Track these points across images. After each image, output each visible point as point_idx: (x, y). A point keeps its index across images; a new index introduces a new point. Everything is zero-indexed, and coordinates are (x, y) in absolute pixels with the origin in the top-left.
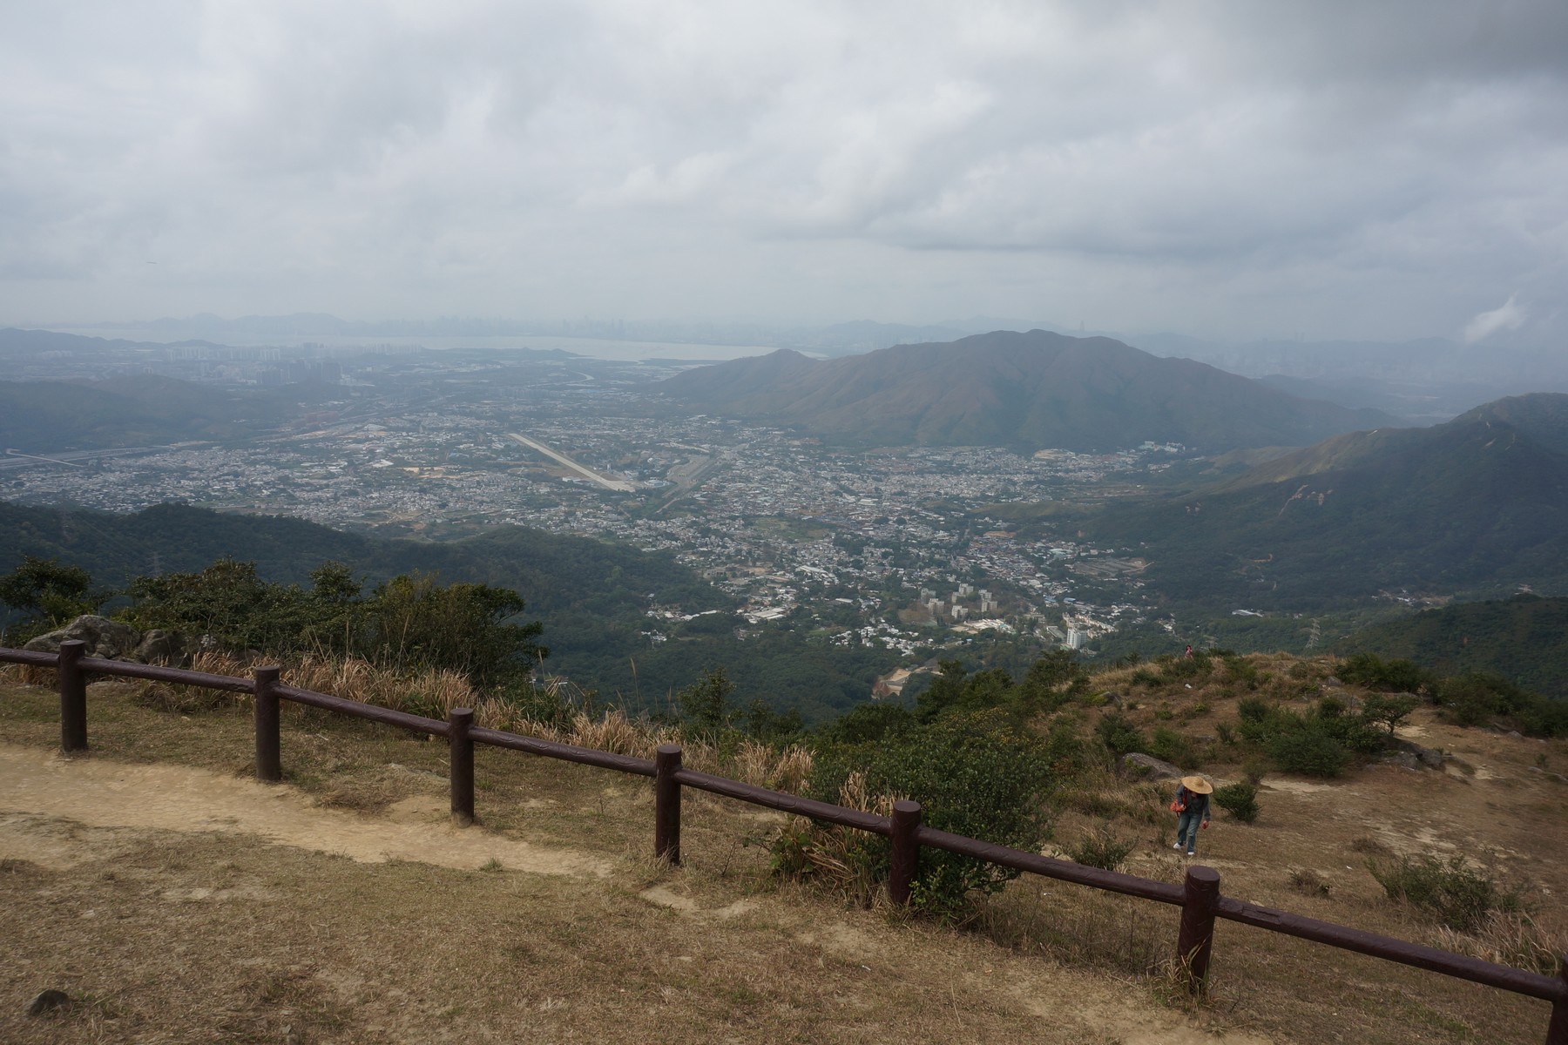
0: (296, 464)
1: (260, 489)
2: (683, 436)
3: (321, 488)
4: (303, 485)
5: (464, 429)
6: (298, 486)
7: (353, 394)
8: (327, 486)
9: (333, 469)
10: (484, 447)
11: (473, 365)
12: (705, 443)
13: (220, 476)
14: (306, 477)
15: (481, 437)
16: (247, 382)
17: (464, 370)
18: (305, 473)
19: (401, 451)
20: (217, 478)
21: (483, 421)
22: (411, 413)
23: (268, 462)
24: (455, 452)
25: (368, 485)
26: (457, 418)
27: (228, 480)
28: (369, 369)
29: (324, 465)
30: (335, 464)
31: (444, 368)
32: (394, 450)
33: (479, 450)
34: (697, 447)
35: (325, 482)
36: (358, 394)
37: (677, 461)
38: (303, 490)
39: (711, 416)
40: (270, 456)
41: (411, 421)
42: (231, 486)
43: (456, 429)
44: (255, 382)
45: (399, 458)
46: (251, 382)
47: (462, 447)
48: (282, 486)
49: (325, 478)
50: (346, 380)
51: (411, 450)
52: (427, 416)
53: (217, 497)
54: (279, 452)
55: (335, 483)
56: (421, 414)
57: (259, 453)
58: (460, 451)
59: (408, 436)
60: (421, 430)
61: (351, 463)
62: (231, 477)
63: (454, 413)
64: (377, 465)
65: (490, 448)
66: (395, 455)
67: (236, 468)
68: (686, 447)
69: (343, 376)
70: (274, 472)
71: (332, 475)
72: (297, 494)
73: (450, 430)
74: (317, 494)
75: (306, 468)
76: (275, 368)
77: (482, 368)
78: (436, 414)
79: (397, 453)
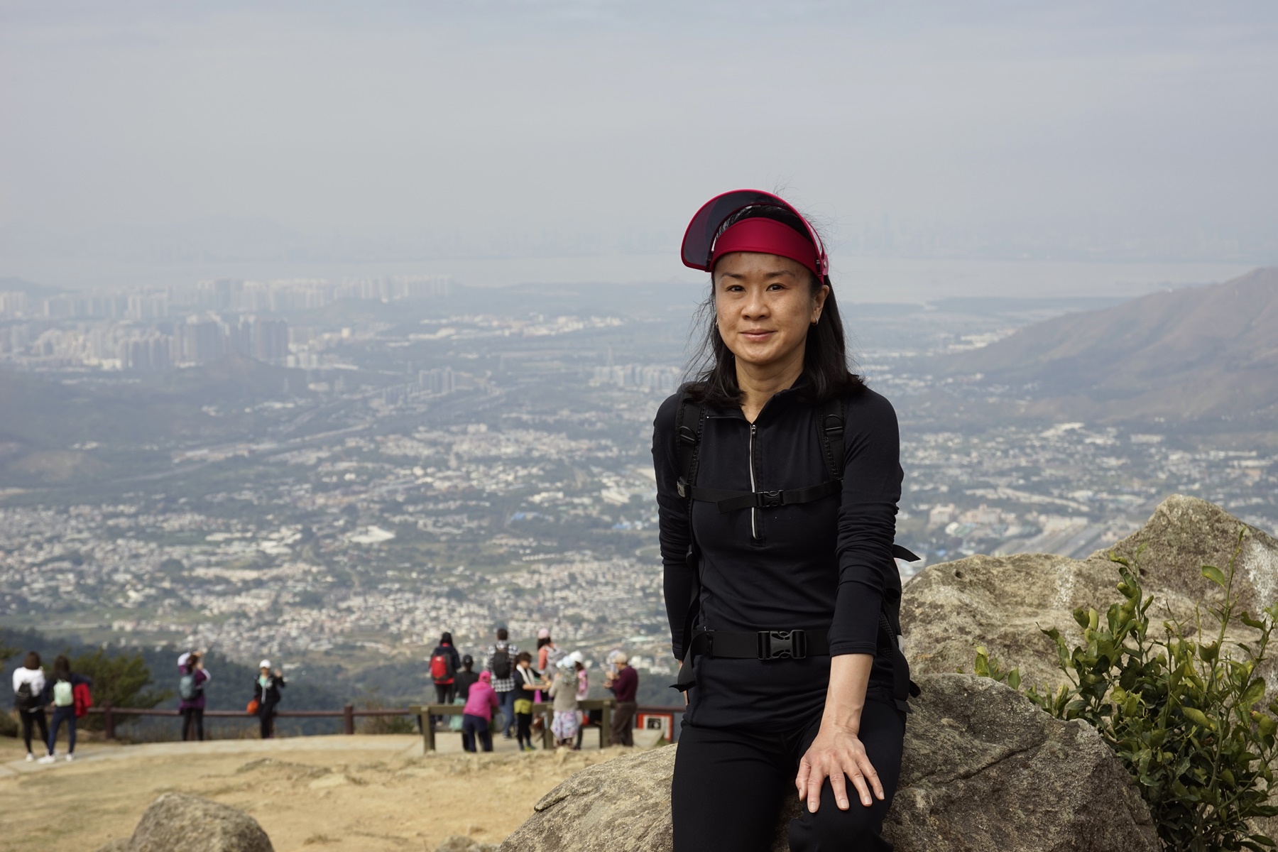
0: (197, 536)
1: (122, 587)
2: (1026, 473)
3: (247, 586)
4: (209, 582)
5: (543, 459)
6: (201, 583)
7: (312, 386)
8: (259, 583)
9: (269, 547)
10: (586, 500)
11: (562, 320)
12: (1080, 488)
13: (45, 562)
14: (218, 564)
15: (580, 478)
16: (100, 365)
17: (543, 331)
18: (214, 554)
19: (411, 509)
20: (39, 565)
21: (585, 444)
22: (432, 426)
23: (141, 534)
24: (523, 510)
25: (343, 582)
26: (529, 436)
27: (62, 571)
28: (345, 333)
29: (253, 539)
30: (275, 536)
31: (502, 328)
32: (397, 508)
33: (575, 506)
34: (1061, 497)
35: (251, 575)
36: (323, 387)
37: (1013, 530)
38: (210, 593)
39: (1093, 426)
40: (142, 520)
41: (433, 443)
42: (67, 582)
43: (523, 460)
44: (118, 364)
45: (404, 525)
46: (107, 365)
47: (537, 498)
48: (167, 585)
49: (253, 566)
50: (299, 355)
51: (431, 506)
52: (465, 432)
53: (38, 607)
54: (163, 512)
55: (277, 579)
56: (454, 429)
57: (122, 514)
58: (533, 507)
59: (426, 475)
60: (453, 463)
61: (308, 536)
62: (66, 565)
63: (520, 425)
64: (364, 540)
65: (598, 500)
66: (397, 519)
67: (78, 545)
68: (1036, 499)
69: (292, 347)
70: (152, 552)
71: (267, 561)
72: (197, 600)
73: (512, 462)
74: (239, 600)
75: (217, 544)
76: (158, 334)
77: (580, 326)
78: (483, 428)
79: (404, 513)
